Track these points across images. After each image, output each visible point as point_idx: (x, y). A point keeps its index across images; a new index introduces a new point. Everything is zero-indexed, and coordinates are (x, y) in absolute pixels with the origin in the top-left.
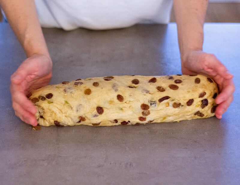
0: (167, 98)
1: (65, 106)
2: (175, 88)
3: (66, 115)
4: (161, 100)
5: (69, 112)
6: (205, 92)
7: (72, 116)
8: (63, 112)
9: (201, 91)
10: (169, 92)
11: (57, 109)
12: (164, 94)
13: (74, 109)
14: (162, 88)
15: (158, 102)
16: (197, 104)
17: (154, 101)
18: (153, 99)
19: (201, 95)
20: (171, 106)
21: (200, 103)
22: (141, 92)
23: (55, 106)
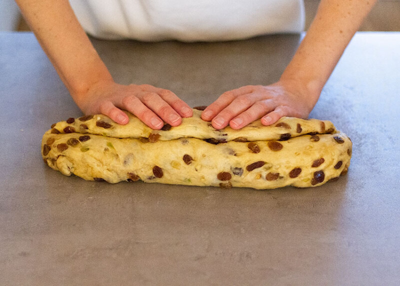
0: (260, 164)
1: (107, 155)
2: (277, 148)
3: (108, 168)
4: (251, 168)
5: (114, 163)
6: (324, 158)
7: (118, 170)
8: (104, 163)
9: (317, 156)
10: (266, 155)
11: (94, 160)
12: (256, 158)
13: (121, 157)
14: (256, 146)
15: (245, 169)
16: (305, 178)
17: (239, 167)
18: (239, 164)
19: (316, 164)
20: (263, 179)
21: (311, 177)
22: (221, 152)
23: (92, 156)
